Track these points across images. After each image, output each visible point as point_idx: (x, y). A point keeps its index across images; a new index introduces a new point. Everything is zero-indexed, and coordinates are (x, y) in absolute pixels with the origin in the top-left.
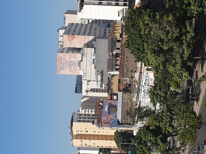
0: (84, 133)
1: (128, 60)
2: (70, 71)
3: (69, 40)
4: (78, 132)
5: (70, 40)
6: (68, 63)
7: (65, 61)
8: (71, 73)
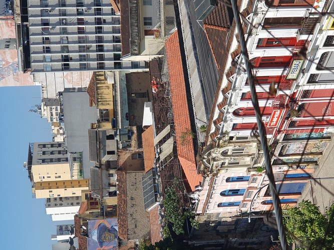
0: (53, 179)
1: (134, 203)
2: (17, 79)
3: (8, 26)
4: (43, 179)
5: (10, 26)
6: (10, 67)
7: (4, 63)
8: (18, 84)
